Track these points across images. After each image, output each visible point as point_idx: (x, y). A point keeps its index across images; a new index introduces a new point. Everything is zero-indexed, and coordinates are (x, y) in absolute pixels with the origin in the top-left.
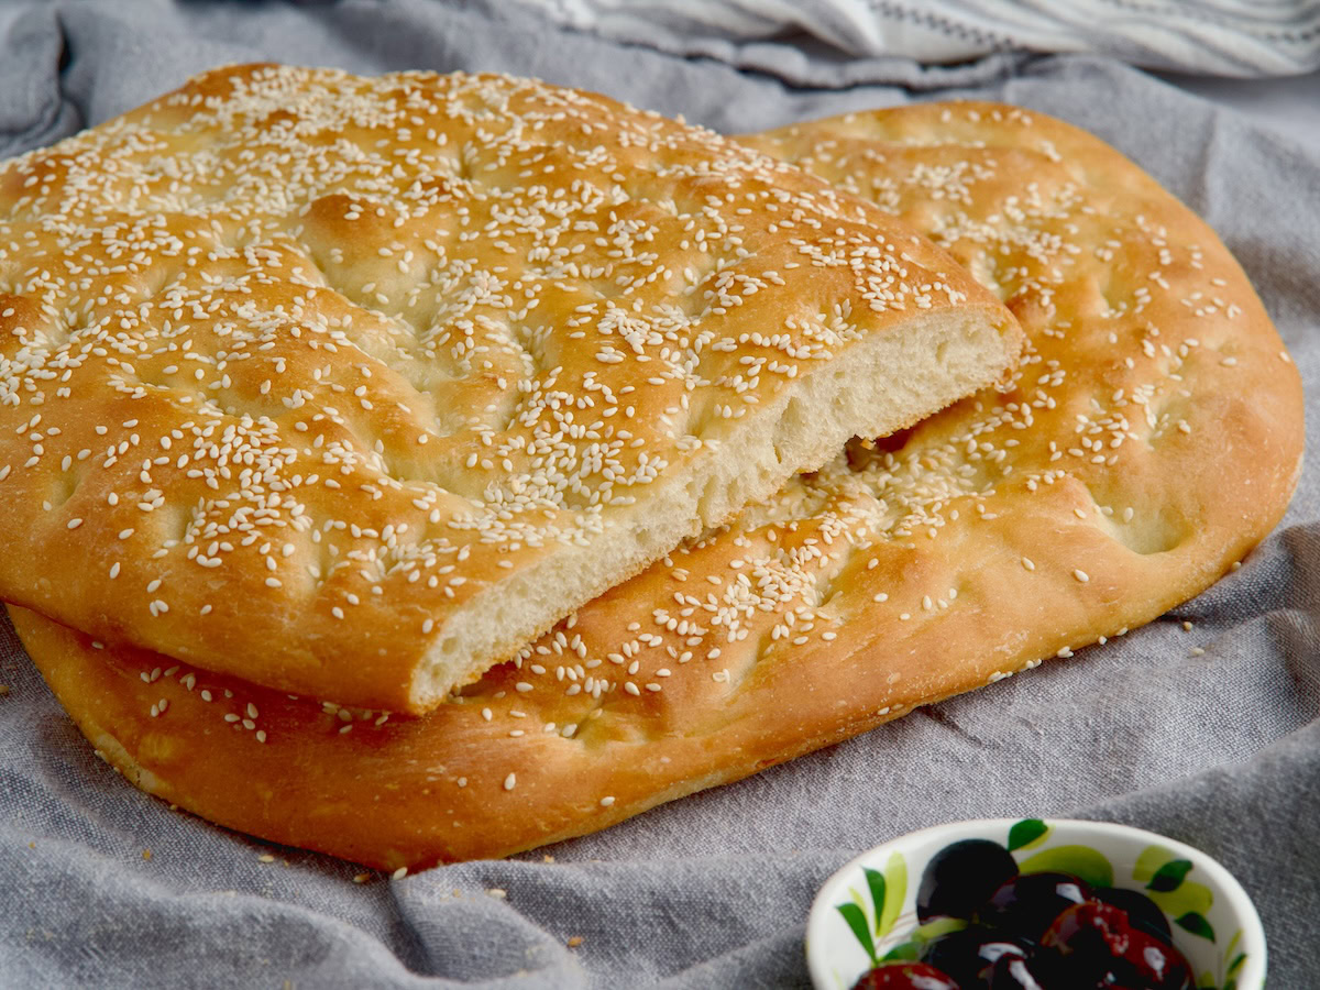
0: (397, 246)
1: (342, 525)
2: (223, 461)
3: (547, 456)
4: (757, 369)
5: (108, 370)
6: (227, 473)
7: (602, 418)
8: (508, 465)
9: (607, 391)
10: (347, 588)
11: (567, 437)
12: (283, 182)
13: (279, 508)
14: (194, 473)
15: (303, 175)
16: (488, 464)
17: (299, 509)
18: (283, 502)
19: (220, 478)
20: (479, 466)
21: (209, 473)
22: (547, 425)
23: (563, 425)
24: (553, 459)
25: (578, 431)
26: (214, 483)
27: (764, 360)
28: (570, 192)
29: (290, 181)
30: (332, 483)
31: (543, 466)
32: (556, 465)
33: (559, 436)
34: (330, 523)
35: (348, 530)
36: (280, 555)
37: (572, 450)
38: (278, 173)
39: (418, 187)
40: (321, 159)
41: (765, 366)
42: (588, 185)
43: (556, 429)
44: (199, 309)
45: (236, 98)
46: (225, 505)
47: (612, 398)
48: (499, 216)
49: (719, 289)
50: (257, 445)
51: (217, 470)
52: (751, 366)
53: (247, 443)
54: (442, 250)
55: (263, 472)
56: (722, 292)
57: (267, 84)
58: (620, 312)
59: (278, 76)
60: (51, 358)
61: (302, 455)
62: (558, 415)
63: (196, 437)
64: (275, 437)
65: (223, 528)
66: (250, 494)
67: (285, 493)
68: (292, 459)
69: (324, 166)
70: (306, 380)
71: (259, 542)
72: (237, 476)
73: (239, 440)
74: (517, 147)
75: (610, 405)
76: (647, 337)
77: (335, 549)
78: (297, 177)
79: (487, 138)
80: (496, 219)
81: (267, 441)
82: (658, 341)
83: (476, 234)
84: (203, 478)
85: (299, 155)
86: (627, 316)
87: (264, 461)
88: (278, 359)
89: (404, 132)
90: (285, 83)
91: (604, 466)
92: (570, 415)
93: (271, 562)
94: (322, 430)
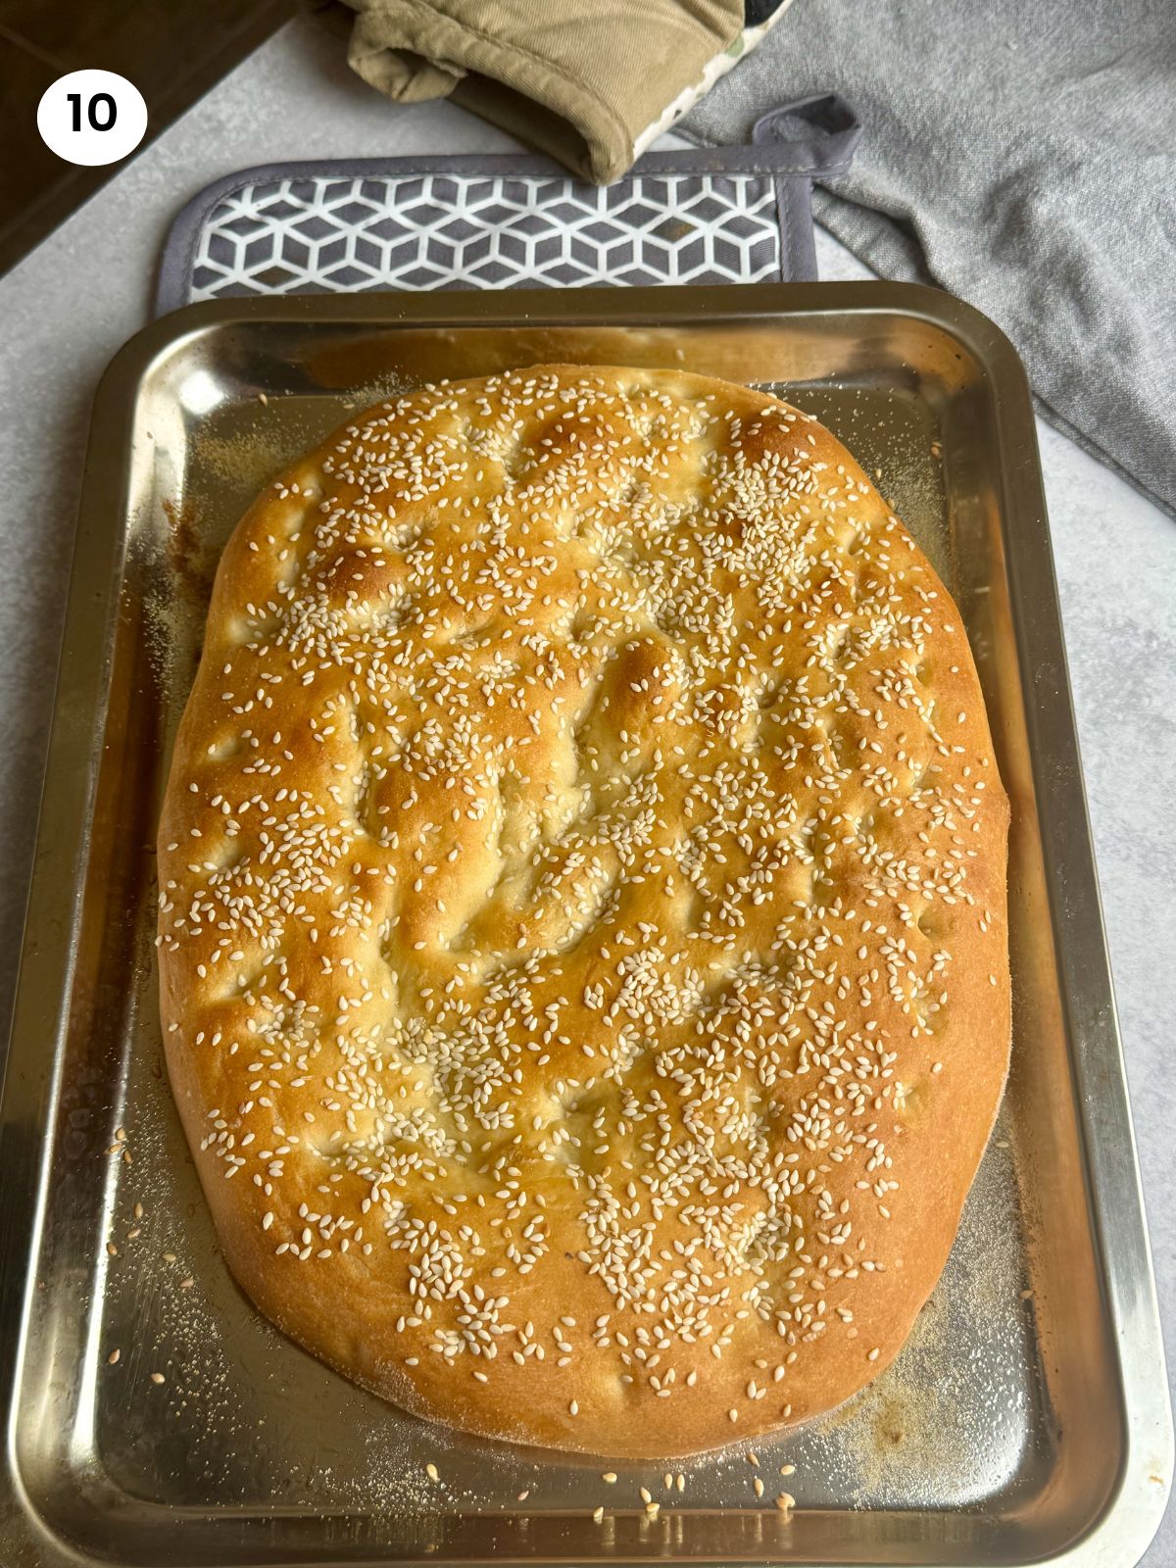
0: (636, 739)
1: (285, 970)
2: (285, 848)
3: (469, 1036)
4: (651, 1109)
5: (344, 689)
6: (277, 859)
7: (525, 1047)
8: (442, 1017)
9: (554, 1027)
10: (224, 1026)
11: (493, 1036)
12: (671, 594)
13: (266, 920)
14: (264, 837)
15: (683, 602)
16: (431, 1005)
17: (279, 932)
18: (274, 918)
19: (271, 857)
20: (425, 1000)
21: (270, 848)
22: (493, 1015)
23: (501, 1027)
24: (469, 1042)
25: (503, 1038)
26: (264, 857)
27: (664, 1106)
28: (777, 799)
29: (674, 597)
30: (315, 935)
31: (460, 1039)
32: (467, 1047)
33: (490, 1030)
34: (284, 960)
35: (283, 979)
36: (227, 956)
37: (487, 1048)
38: (676, 582)
39: (709, 697)
40: (705, 601)
41: (660, 1112)
42: (794, 803)
43: (494, 1024)
44: (446, 691)
45: (753, 469)
46: (249, 881)
47: (548, 1037)
48: (720, 774)
49: (727, 1004)
50: (316, 856)
51: (276, 850)
52: (653, 1101)
53: (314, 848)
54: (660, 766)
55: (293, 882)
56: (725, 1011)
57: (782, 475)
58: (657, 956)
59: (795, 475)
60: (338, 639)
61: (329, 891)
62: (508, 1013)
63: (298, 811)
64: (333, 861)
65: (227, 898)
66: (267, 890)
67: (283, 911)
68: (320, 889)
69: (700, 610)
70: (411, 828)
71: (228, 934)
72: (279, 867)
73: (313, 841)
74: (804, 718)
75: (541, 1041)
76: (633, 1003)
77: (264, 981)
78: (680, 599)
79: (801, 689)
80: (713, 775)
81: (325, 859)
82: (635, 1014)
83: (691, 775)
84: (264, 847)
85: (701, 581)
86: (655, 965)
87: (303, 875)
88: (415, 796)
89: (770, 629)
90: (792, 486)
91: (482, 1086)
92: (513, 1022)
93: (217, 955)
94: (363, 886)
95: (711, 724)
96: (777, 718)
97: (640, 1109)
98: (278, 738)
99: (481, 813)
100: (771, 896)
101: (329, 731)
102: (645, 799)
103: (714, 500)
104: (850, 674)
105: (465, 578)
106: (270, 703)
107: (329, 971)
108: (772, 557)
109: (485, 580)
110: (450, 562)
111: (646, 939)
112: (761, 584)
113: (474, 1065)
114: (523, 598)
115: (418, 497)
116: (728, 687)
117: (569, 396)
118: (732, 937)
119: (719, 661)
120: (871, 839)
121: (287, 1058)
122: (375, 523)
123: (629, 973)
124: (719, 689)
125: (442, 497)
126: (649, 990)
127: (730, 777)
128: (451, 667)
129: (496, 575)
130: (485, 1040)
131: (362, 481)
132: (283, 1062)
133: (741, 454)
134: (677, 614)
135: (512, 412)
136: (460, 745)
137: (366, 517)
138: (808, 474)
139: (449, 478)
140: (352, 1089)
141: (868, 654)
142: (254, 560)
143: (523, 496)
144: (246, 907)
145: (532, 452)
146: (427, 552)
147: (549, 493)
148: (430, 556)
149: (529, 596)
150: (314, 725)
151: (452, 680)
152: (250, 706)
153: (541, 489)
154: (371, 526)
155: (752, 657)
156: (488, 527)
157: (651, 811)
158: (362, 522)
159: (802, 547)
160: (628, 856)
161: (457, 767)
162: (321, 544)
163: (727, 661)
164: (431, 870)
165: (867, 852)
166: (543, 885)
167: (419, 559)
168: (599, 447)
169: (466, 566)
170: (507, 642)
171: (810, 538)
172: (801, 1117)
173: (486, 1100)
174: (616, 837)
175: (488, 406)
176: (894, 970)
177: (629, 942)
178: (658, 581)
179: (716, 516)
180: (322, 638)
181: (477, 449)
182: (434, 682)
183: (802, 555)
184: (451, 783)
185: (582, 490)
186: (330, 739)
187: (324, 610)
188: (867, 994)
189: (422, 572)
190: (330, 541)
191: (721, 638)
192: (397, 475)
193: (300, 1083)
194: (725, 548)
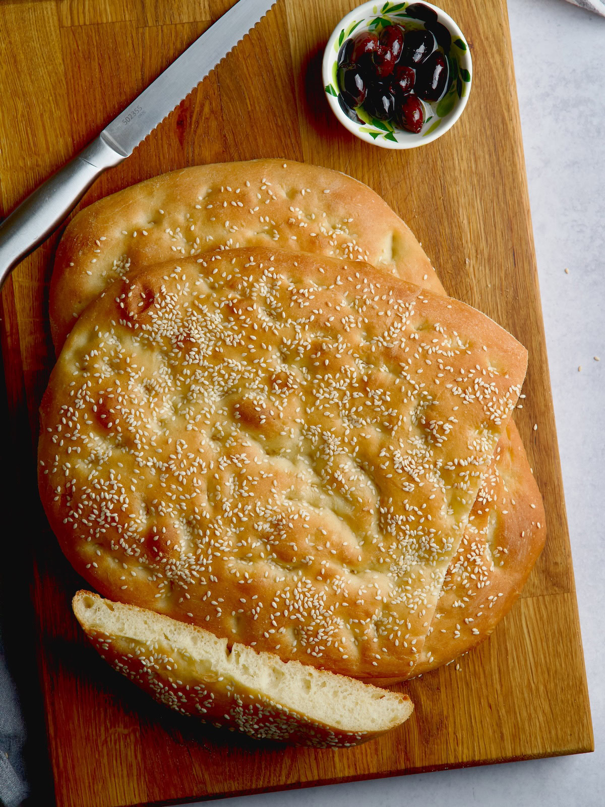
0: (287, 429)
1: (357, 621)
2: (301, 609)
3: (406, 547)
5: (226, 563)
7: (421, 524)
8: (394, 556)
9: (416, 509)
10: (373, 652)
11: (411, 536)
12: (212, 387)
13: (332, 624)
14: (293, 617)
15: (219, 382)
16: (388, 560)
17: (339, 620)
18: (333, 621)
19: (303, 616)
20: (385, 562)
21: (299, 616)
22: (401, 534)
23: (408, 532)
24: (409, 547)
25: (414, 533)
26: (302, 619)
28: (341, 374)
29: (214, 386)
30: (345, 604)
31: (406, 551)
33: (407, 537)
34: (351, 620)
35: (360, 622)
36: (342, 644)
37: (415, 540)
38: (206, 383)
39: (277, 387)
40: (223, 372)
41: (470, 475)
42: (347, 366)
43: (405, 534)
44: (241, 515)
45: (155, 323)
46: (312, 628)
47: (420, 513)
48: (318, 395)
49: (432, 429)
50: (309, 595)
51: (301, 614)
52: (464, 476)
53: (305, 596)
54: (303, 421)
55: (319, 609)
56: (435, 432)
57: (164, 310)
58: (398, 454)
59: (167, 304)
60: (197, 559)
61: (326, 593)
62: (403, 527)
63: (285, 599)
64: (313, 588)
65: (316, 640)
66: (319, 621)
67: (331, 617)
68: (325, 598)
69: (227, 376)
70: (306, 549)
71: (333, 643)
72: (309, 614)
73: (302, 596)
74: (305, 347)
75: (421, 517)
76: (418, 471)
77: (357, 631)
78: (216, 383)
79: (289, 343)
80: (318, 398)
81: (311, 592)
82: (422, 472)
83: (313, 409)
84: (298, 618)
85: (211, 370)
86: (402, 455)
87: (316, 604)
88: (292, 544)
89: (251, 346)
90: (172, 307)
91: (431, 547)
92: (408, 526)
93: (341, 649)
94: (327, 577)
95: (291, 391)
96: (298, 359)
97: (466, 483)
98: (243, 600)
99: (308, 514)
100: (388, 393)
101: (247, 575)
102: (317, 433)
103: (165, 348)
104: (288, 317)
105: (181, 489)
106: (221, 600)
107: (363, 601)
108: (210, 331)
109: (185, 480)
110: (170, 494)
111: (388, 455)
112: (224, 341)
113: (420, 548)
114: (199, 463)
115: (127, 501)
116: (274, 376)
117: (81, 404)
118: (401, 417)
119: (258, 376)
120: (375, 338)
121: (397, 628)
122: (136, 526)
123: (403, 469)
124: (275, 381)
125: (130, 488)
126: (413, 462)
127: (321, 391)
128: (228, 509)
129: (184, 473)
130: (411, 540)
131: (107, 526)
132: (398, 630)
133: (144, 326)
134: (223, 387)
135: (83, 437)
136: (272, 516)
137: (131, 529)
138: (167, 297)
139: (119, 482)
140: (417, 603)
141: (280, 305)
142: (132, 589)
143: (139, 446)
144: (324, 632)
145: (112, 434)
146: (161, 504)
147: (141, 432)
148: (164, 504)
149: (198, 460)
150: (242, 582)
151: (236, 511)
152: (219, 609)
153: (138, 436)
154: (137, 529)
155: (262, 360)
156: (153, 469)
157: (325, 433)
158: (133, 532)
159: (209, 314)
160: (343, 450)
161: (284, 520)
162: (137, 555)
163: (260, 372)
164: (328, 545)
165: (382, 343)
166: (346, 494)
167: (164, 509)
168: (120, 399)
169: (174, 487)
170: (221, 478)
171: (205, 309)
172: (492, 417)
173: (438, 547)
174: (332, 453)
175: (75, 448)
176: (440, 352)
177: (387, 464)
178: (202, 390)
179: (177, 350)
180: (194, 567)
181: (102, 461)
182: (234, 519)
183: (213, 316)
184: (291, 525)
185: (142, 415)
186: (251, 576)
187: (178, 563)
188: (448, 368)
189: (171, 509)
190: (138, 550)
191: (245, 370)
192: (111, 508)
193: (409, 625)
194: (198, 353)
